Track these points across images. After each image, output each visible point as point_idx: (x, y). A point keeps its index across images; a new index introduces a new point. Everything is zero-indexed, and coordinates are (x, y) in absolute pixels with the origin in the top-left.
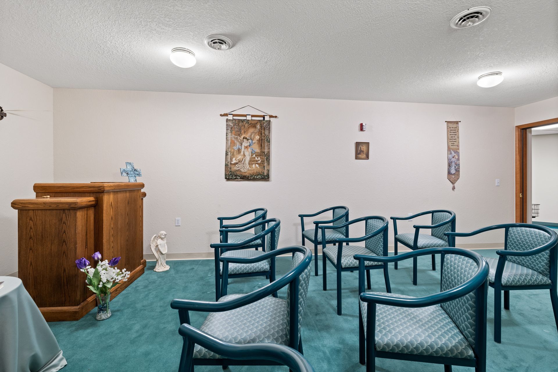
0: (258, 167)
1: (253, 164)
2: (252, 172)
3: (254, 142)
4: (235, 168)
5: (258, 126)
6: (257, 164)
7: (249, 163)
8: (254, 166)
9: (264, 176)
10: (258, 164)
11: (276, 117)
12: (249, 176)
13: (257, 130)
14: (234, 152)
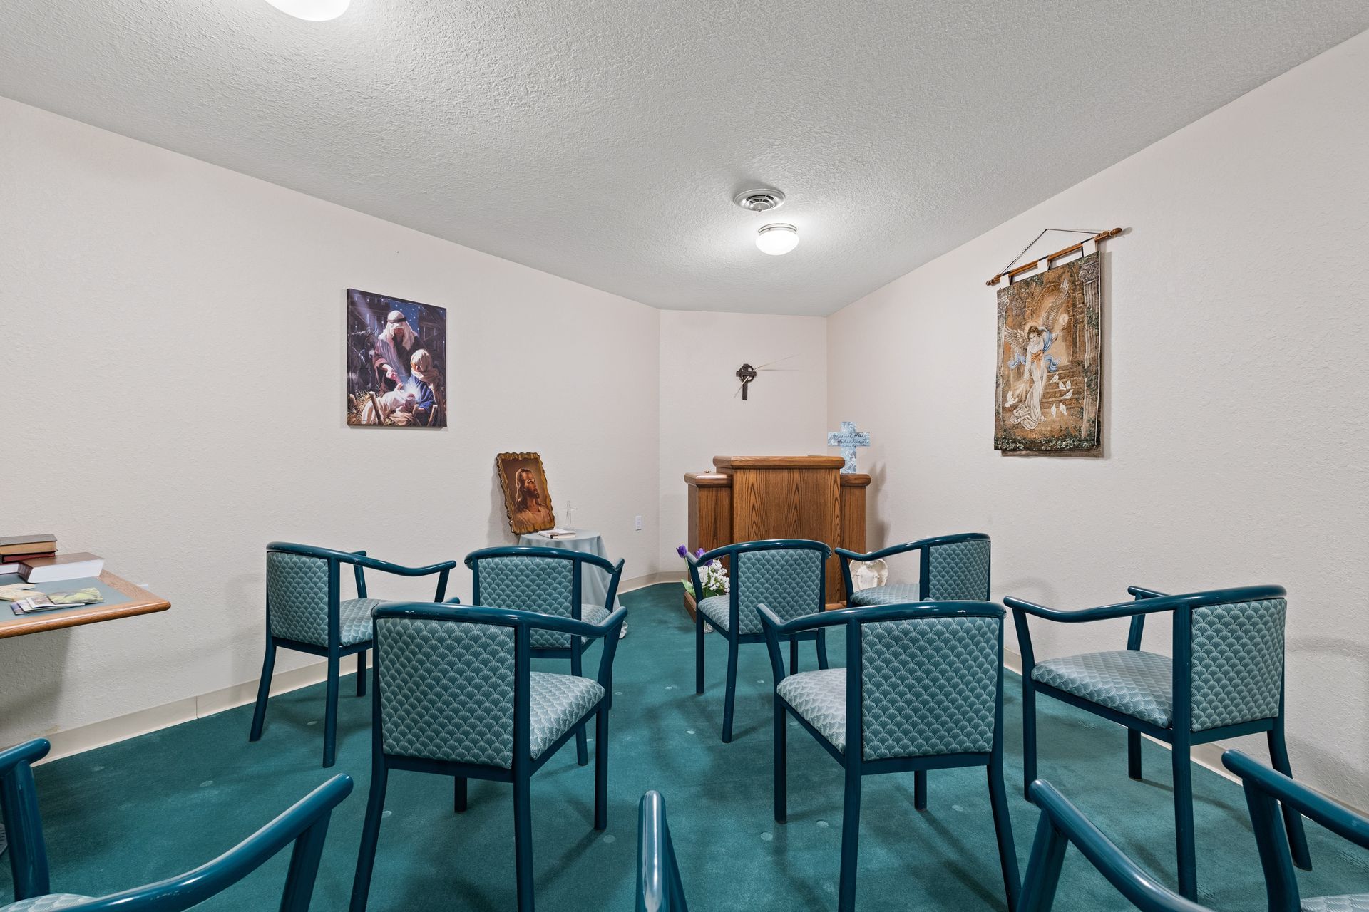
0: (1065, 413)
1: (1053, 402)
2: (1049, 428)
3: (1054, 335)
4: (1013, 421)
5: (1065, 285)
6: (1061, 404)
7: (1041, 403)
8: (1054, 409)
9: (1080, 440)
10: (1063, 401)
11: (1118, 232)
12: (1041, 442)
13: (1063, 297)
14: (1009, 376)
